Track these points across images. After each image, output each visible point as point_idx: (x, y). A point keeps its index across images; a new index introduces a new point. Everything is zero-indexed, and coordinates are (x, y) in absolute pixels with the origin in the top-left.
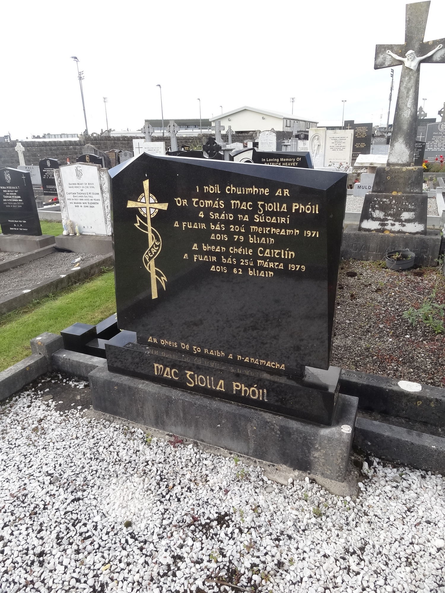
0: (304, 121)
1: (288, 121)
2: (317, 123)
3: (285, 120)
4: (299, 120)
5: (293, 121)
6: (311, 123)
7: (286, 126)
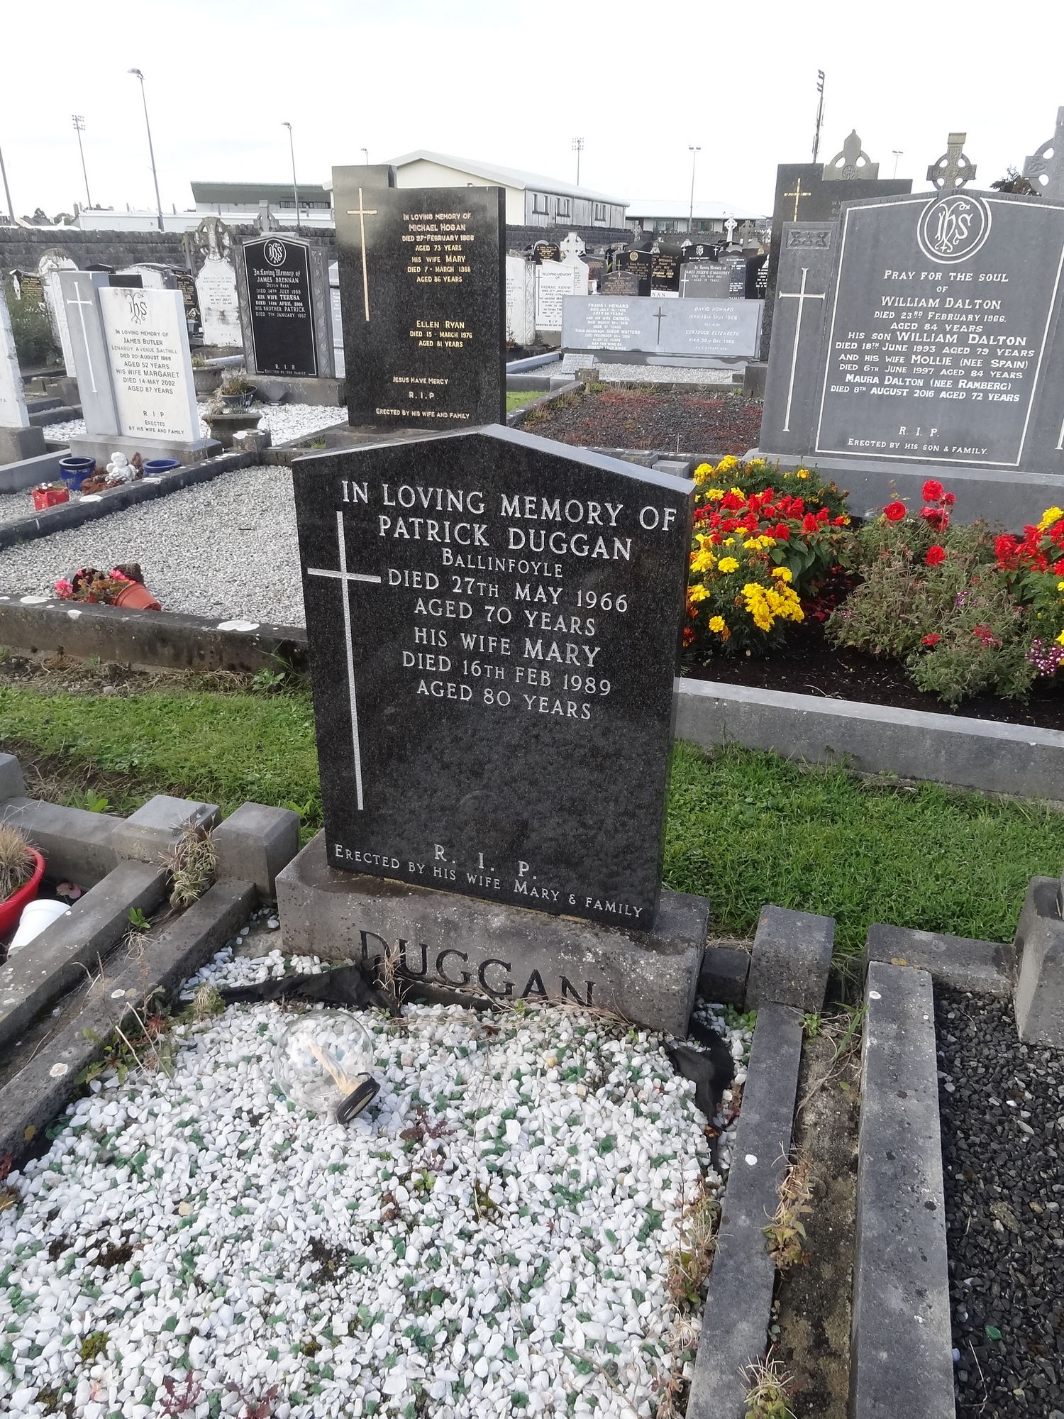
0: (589, 200)
1: (541, 197)
2: (624, 206)
3: (531, 195)
4: (572, 197)
5: (554, 198)
6: (608, 206)
7: (535, 212)
